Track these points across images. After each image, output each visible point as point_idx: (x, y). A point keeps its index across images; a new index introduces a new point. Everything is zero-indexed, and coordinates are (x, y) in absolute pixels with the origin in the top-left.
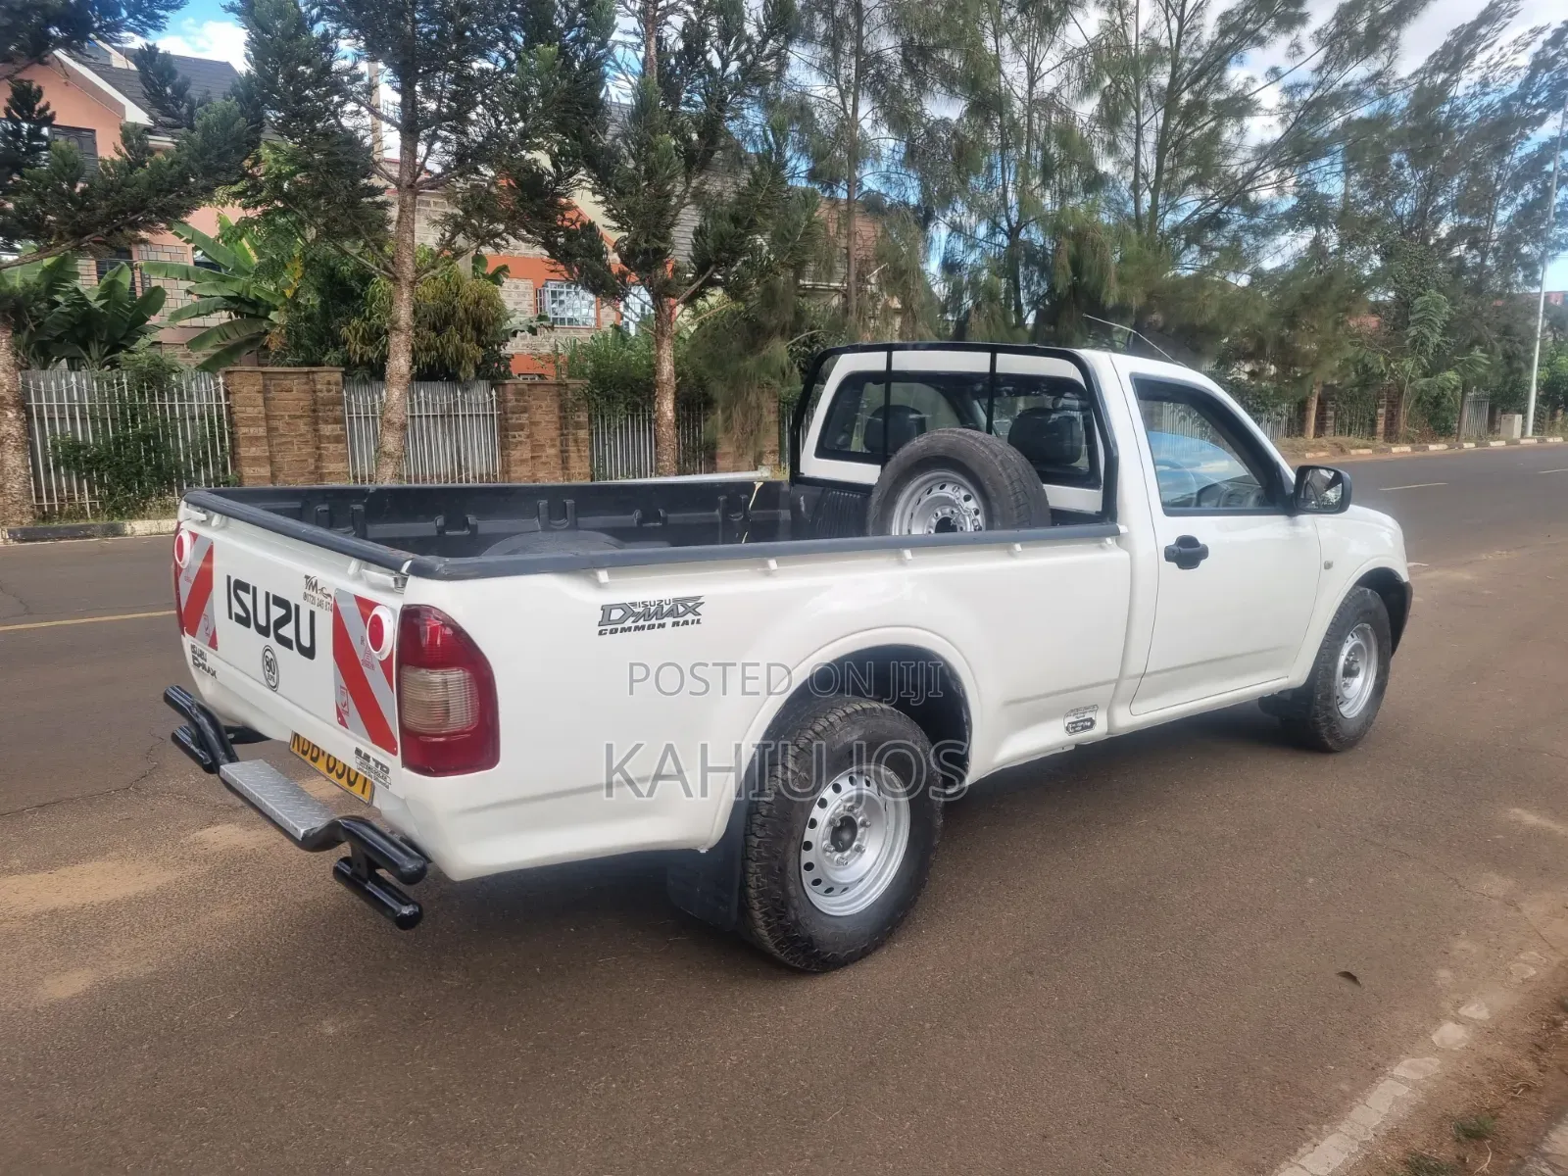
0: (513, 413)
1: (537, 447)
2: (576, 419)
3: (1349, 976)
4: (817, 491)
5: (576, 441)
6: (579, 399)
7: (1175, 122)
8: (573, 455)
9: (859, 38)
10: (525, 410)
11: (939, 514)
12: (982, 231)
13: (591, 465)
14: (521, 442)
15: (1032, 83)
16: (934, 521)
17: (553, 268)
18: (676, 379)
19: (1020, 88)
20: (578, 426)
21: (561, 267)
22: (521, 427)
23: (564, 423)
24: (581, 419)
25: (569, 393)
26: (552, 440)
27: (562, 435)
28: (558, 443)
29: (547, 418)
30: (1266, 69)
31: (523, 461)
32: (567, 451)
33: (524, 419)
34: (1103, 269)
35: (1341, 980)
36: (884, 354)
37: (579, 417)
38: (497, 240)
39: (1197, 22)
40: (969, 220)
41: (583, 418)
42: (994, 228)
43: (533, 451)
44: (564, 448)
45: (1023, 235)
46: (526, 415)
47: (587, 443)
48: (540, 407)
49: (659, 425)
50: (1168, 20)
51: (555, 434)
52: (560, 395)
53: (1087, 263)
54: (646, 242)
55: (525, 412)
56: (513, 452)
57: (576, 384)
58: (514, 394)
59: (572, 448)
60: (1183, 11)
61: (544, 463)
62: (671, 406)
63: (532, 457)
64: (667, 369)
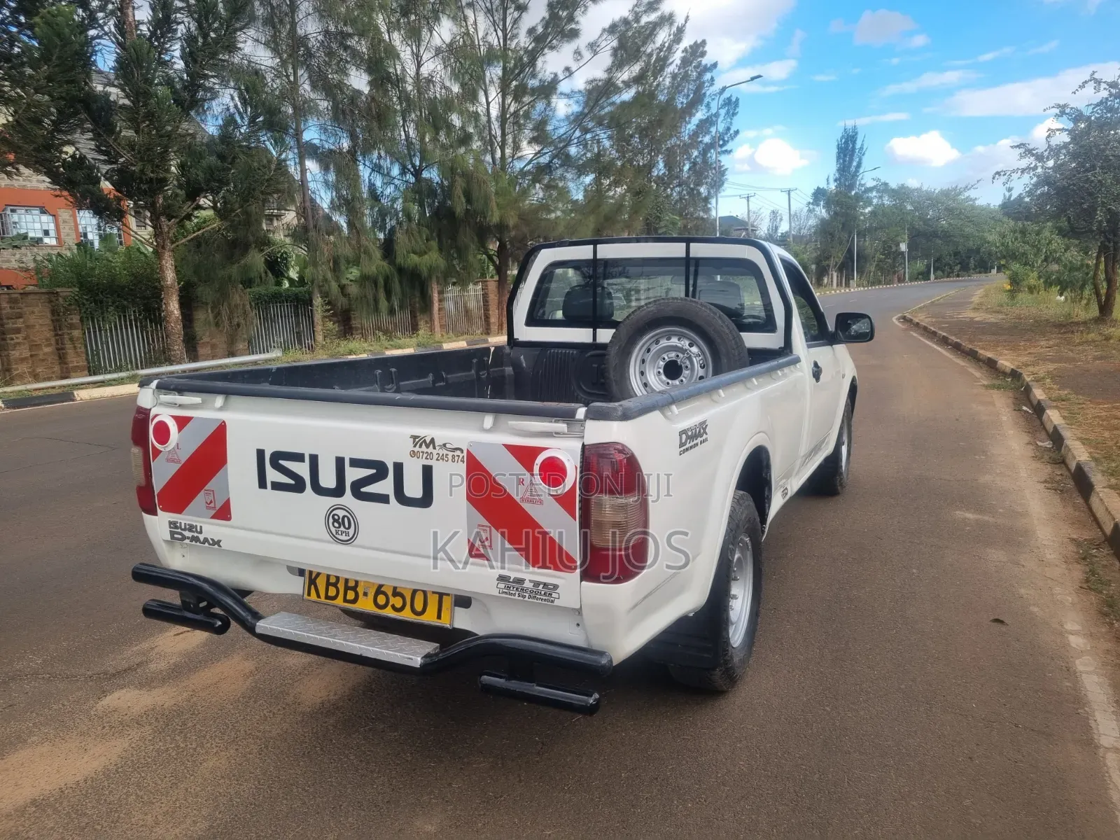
0: (8, 318)
1: (34, 346)
2: (70, 321)
3: (997, 621)
4: (536, 352)
5: (71, 339)
6: (70, 305)
7: (509, 101)
8: (70, 352)
9: (294, 25)
10: (20, 316)
11: (666, 358)
12: (396, 171)
13: (87, 359)
14: (19, 343)
15: (419, 66)
16: (662, 364)
17: (58, 193)
18: (179, 284)
19: (411, 70)
20: (72, 327)
21: (65, 193)
22: (18, 331)
23: (57, 325)
24: (74, 321)
25: (61, 299)
26: (47, 340)
27: (56, 335)
28: (53, 342)
29: (40, 322)
30: (563, 69)
31: (23, 360)
32: (63, 349)
33: (19, 323)
34: (487, 199)
35: (993, 624)
36: (591, 247)
37: (72, 319)
38: (9, 169)
39: (515, 32)
40: (386, 163)
41: (75, 319)
42: (404, 171)
43: (30, 350)
44: (59, 346)
45: (425, 174)
46: (21, 320)
47: (82, 341)
48: (33, 312)
49: (167, 322)
50: (496, 31)
51: (49, 334)
52: (51, 301)
53: (475, 194)
54: (152, 172)
55: (21, 317)
56: (13, 352)
57: (64, 291)
58: (8, 302)
59: (68, 345)
60: (504, 25)
61: (43, 360)
62: (177, 306)
63: (31, 356)
64: (170, 276)
